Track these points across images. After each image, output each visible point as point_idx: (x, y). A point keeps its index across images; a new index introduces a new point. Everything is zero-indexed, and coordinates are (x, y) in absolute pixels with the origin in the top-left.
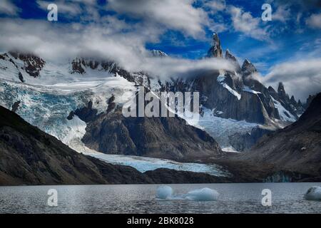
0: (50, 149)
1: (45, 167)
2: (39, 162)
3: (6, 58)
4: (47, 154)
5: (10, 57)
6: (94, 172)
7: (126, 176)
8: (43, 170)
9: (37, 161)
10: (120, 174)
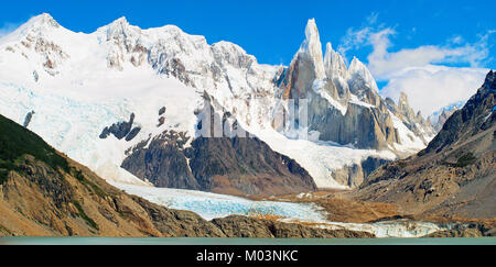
0: (83, 187)
1: (77, 211)
2: (70, 204)
3: (18, 51)
4: (79, 192)
5: (23, 48)
6: (143, 221)
7: (186, 225)
8: (74, 215)
9: (67, 202)
10: (178, 222)
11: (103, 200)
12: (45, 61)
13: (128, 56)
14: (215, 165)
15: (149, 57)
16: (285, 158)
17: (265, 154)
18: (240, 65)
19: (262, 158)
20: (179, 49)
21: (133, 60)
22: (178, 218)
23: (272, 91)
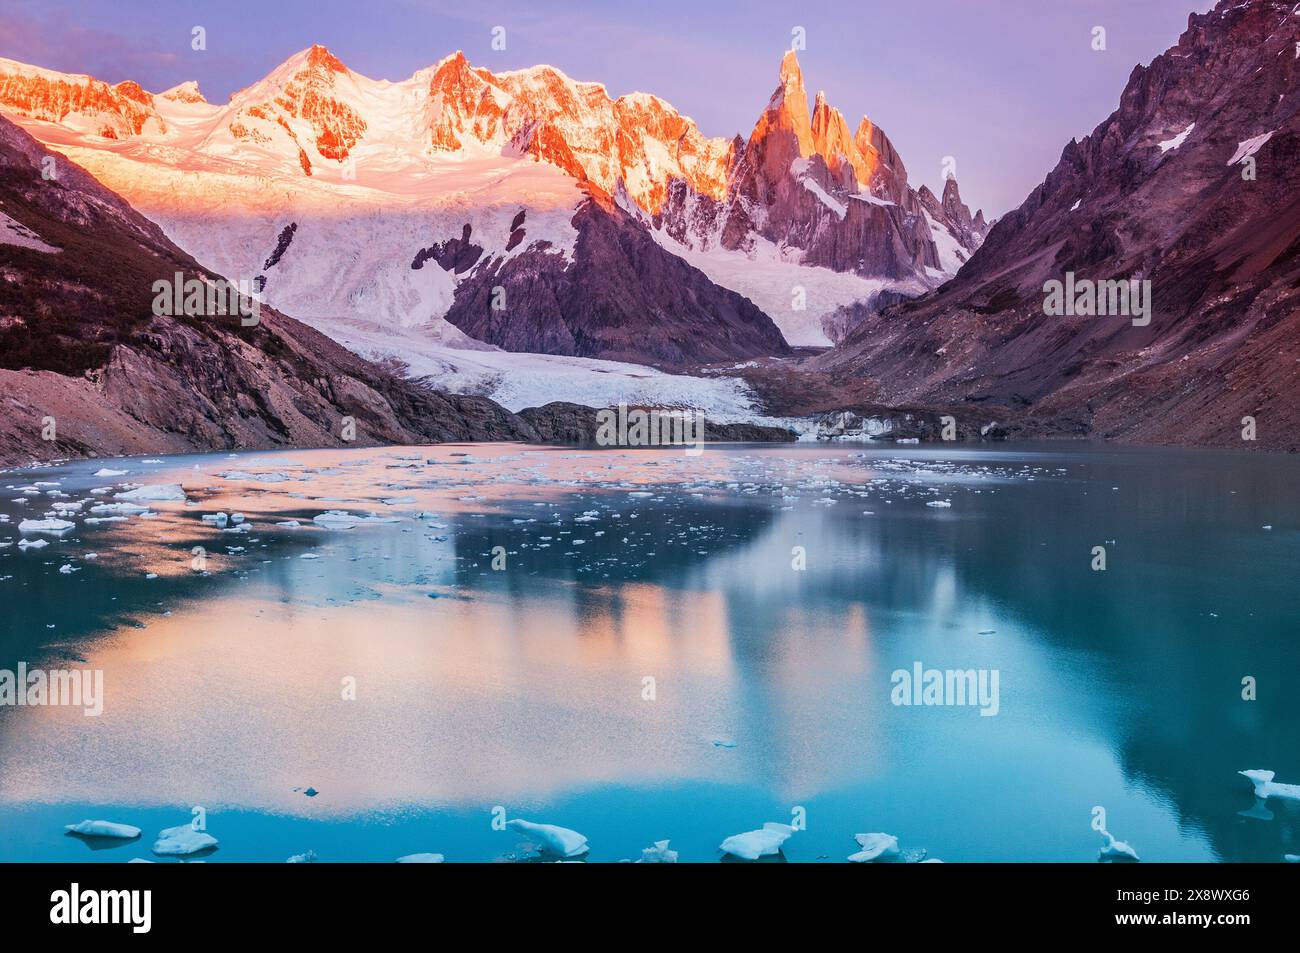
0: (274, 364)
1: (253, 406)
2: (241, 396)
3: (271, 115)
4: (264, 375)
5: (280, 111)
6: (378, 417)
7: (472, 421)
8: (244, 414)
9: (234, 393)
10: (458, 416)
11: (307, 386)
12: (321, 133)
13: (468, 124)
14: (605, 310)
15: (505, 123)
16: (733, 296)
17: (698, 290)
18: (668, 134)
19: (693, 296)
20: (559, 109)
21: (477, 128)
22: (460, 410)
23: (722, 179)
